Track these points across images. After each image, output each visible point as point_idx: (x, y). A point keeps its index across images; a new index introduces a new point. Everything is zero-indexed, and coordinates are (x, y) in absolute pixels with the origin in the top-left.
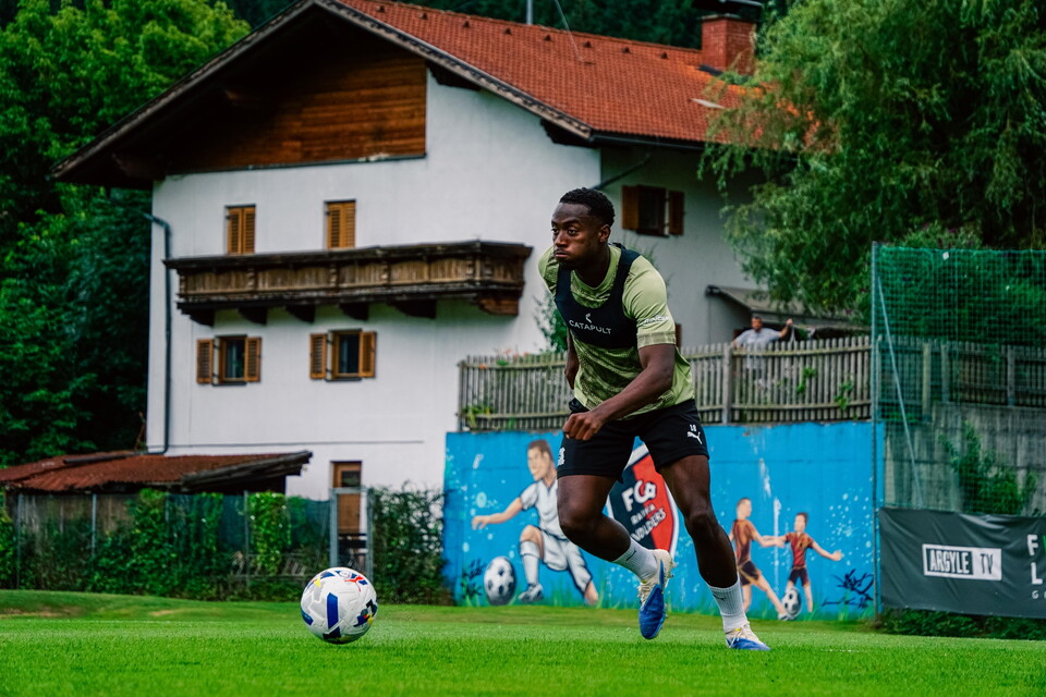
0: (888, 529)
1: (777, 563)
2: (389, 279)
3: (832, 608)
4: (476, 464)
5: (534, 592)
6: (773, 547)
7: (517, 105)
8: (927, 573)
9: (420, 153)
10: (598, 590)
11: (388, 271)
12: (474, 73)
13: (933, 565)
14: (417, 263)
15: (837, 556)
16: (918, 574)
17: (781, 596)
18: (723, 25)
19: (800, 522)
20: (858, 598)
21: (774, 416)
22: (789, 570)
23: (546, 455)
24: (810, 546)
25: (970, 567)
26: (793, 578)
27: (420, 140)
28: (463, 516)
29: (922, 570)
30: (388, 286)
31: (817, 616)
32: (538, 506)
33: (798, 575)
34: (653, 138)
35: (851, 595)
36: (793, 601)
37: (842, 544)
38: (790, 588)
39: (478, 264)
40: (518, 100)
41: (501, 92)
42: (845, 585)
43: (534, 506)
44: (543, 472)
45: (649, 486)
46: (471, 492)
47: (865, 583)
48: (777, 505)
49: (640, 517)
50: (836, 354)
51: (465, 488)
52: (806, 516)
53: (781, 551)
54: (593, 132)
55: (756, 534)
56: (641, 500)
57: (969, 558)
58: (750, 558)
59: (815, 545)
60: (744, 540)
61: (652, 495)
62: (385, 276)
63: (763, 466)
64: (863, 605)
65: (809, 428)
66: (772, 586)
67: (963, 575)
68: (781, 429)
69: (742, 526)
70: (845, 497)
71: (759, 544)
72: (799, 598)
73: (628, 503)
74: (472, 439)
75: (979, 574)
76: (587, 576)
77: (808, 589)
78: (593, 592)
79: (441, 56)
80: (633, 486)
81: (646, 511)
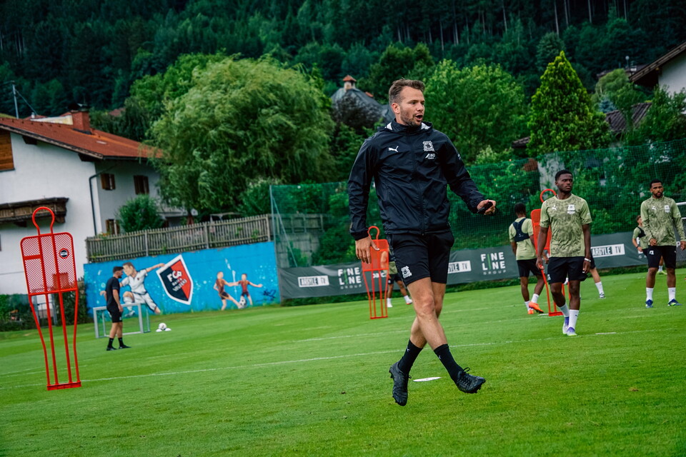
0: (284, 274)
1: (236, 291)
2: (14, 214)
3: (260, 303)
4: (99, 273)
5: (132, 313)
6: (233, 286)
7: (69, 149)
8: (300, 286)
9: (12, 169)
10: (160, 309)
11: (14, 212)
12: (48, 139)
13: (303, 283)
14: (27, 208)
15: (260, 286)
16: (296, 286)
17: (239, 301)
18: (81, 114)
19: (244, 277)
20: (270, 298)
21: (227, 244)
22: (241, 292)
23: (131, 267)
24: (249, 284)
25: (317, 283)
26: (243, 295)
27: (10, 164)
28: (95, 292)
29: (298, 285)
30: (14, 217)
31: (254, 305)
32: (130, 284)
33: (245, 293)
34: (117, 157)
35: (267, 297)
36: (244, 302)
37: (262, 281)
38: (242, 298)
39: (55, 206)
40: (69, 147)
41: (61, 145)
42: (264, 294)
43: (128, 285)
44: (131, 272)
45: (178, 272)
46: (98, 283)
47: (272, 293)
48: (234, 273)
49: (176, 283)
50: (250, 222)
51: (95, 282)
52: (246, 275)
53: (237, 287)
54: (104, 156)
55: (226, 283)
56: (175, 277)
57: (317, 280)
58: (224, 291)
59: (251, 283)
60: (221, 285)
61: (180, 275)
62: (12, 214)
63: (226, 261)
64: (272, 300)
65: (244, 247)
66: (234, 298)
67: (315, 285)
68: (233, 248)
69: (220, 281)
70: (261, 267)
71: (228, 286)
72: (246, 301)
73: (170, 279)
74: (96, 265)
75: (320, 284)
76: (155, 305)
77: (250, 298)
78: (158, 310)
79: (31, 134)
80: (171, 273)
81: (178, 281)
